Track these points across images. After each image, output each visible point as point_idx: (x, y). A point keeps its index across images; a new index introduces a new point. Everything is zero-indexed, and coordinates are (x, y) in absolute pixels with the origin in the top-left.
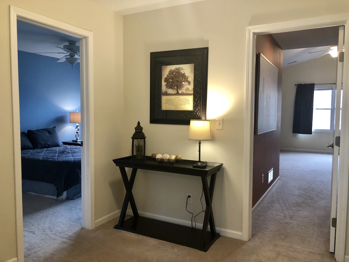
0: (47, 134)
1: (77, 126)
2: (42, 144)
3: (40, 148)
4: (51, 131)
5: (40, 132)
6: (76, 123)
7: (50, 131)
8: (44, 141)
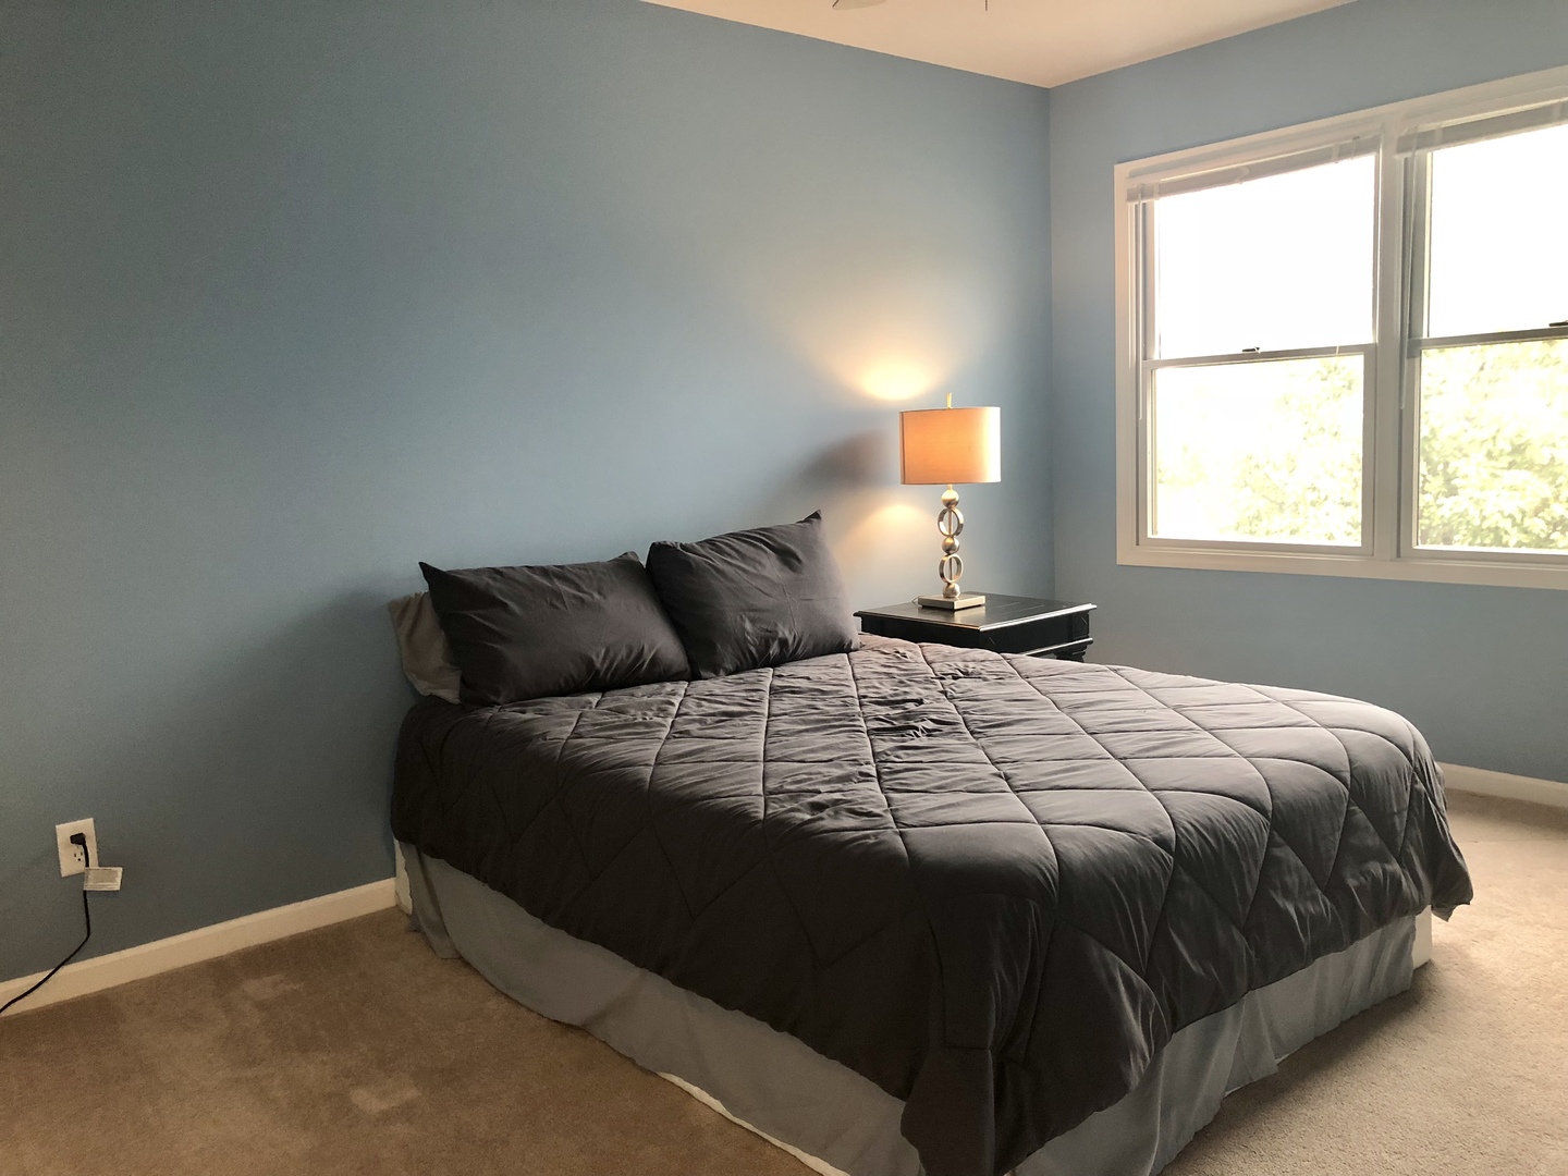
0: (771, 566)
1: (949, 504)
2: (746, 639)
3: (730, 667)
4: (792, 547)
5: (730, 555)
6: (943, 482)
7: (789, 545)
8: (753, 621)
